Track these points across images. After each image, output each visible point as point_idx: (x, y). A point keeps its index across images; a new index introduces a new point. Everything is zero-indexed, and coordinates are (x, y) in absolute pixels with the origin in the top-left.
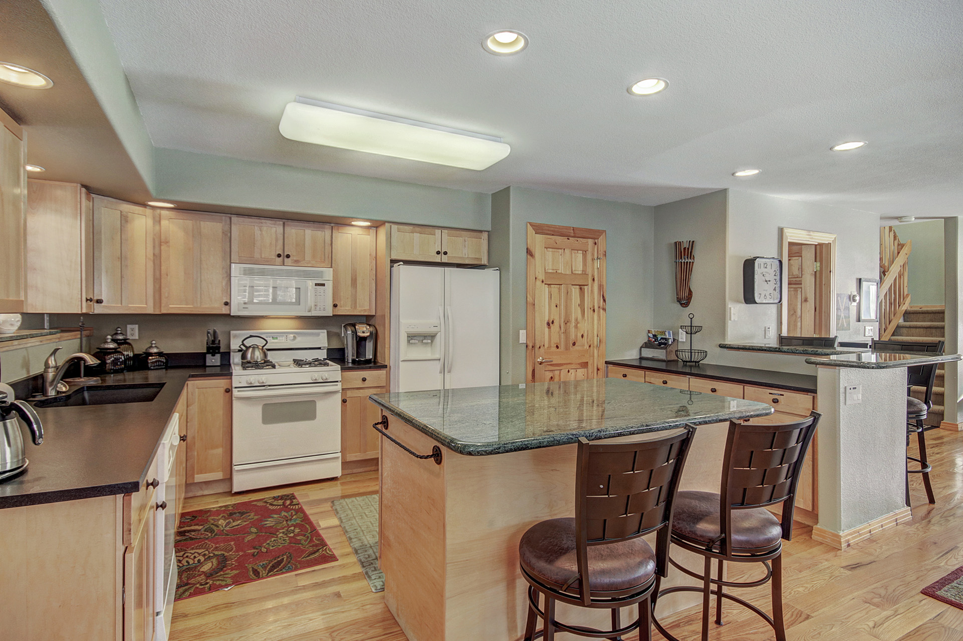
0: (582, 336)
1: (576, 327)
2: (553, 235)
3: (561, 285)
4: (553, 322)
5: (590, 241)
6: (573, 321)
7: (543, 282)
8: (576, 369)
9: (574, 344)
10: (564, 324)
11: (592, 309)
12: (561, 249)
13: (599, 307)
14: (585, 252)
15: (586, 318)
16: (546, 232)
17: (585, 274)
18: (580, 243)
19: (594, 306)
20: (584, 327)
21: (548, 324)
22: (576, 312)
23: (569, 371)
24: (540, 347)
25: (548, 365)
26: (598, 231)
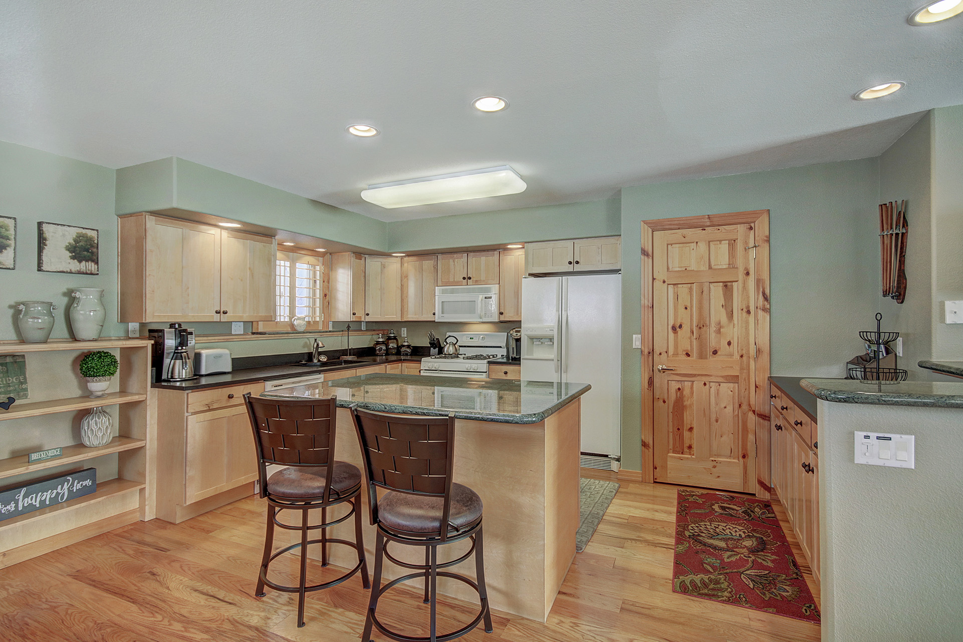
0: (729, 343)
1: (718, 332)
2: (679, 229)
3: (693, 283)
4: (680, 326)
5: (741, 229)
6: (713, 324)
7: (664, 282)
8: (719, 383)
9: (715, 352)
10: (698, 328)
11: (745, 310)
12: (693, 242)
13: (757, 308)
14: (732, 243)
15: (736, 322)
16: (667, 227)
17: (734, 268)
18: (724, 231)
19: (748, 307)
20: (733, 332)
21: (674, 328)
22: (717, 314)
23: (705, 384)
24: (660, 354)
25: (673, 374)
26: (754, 213)
